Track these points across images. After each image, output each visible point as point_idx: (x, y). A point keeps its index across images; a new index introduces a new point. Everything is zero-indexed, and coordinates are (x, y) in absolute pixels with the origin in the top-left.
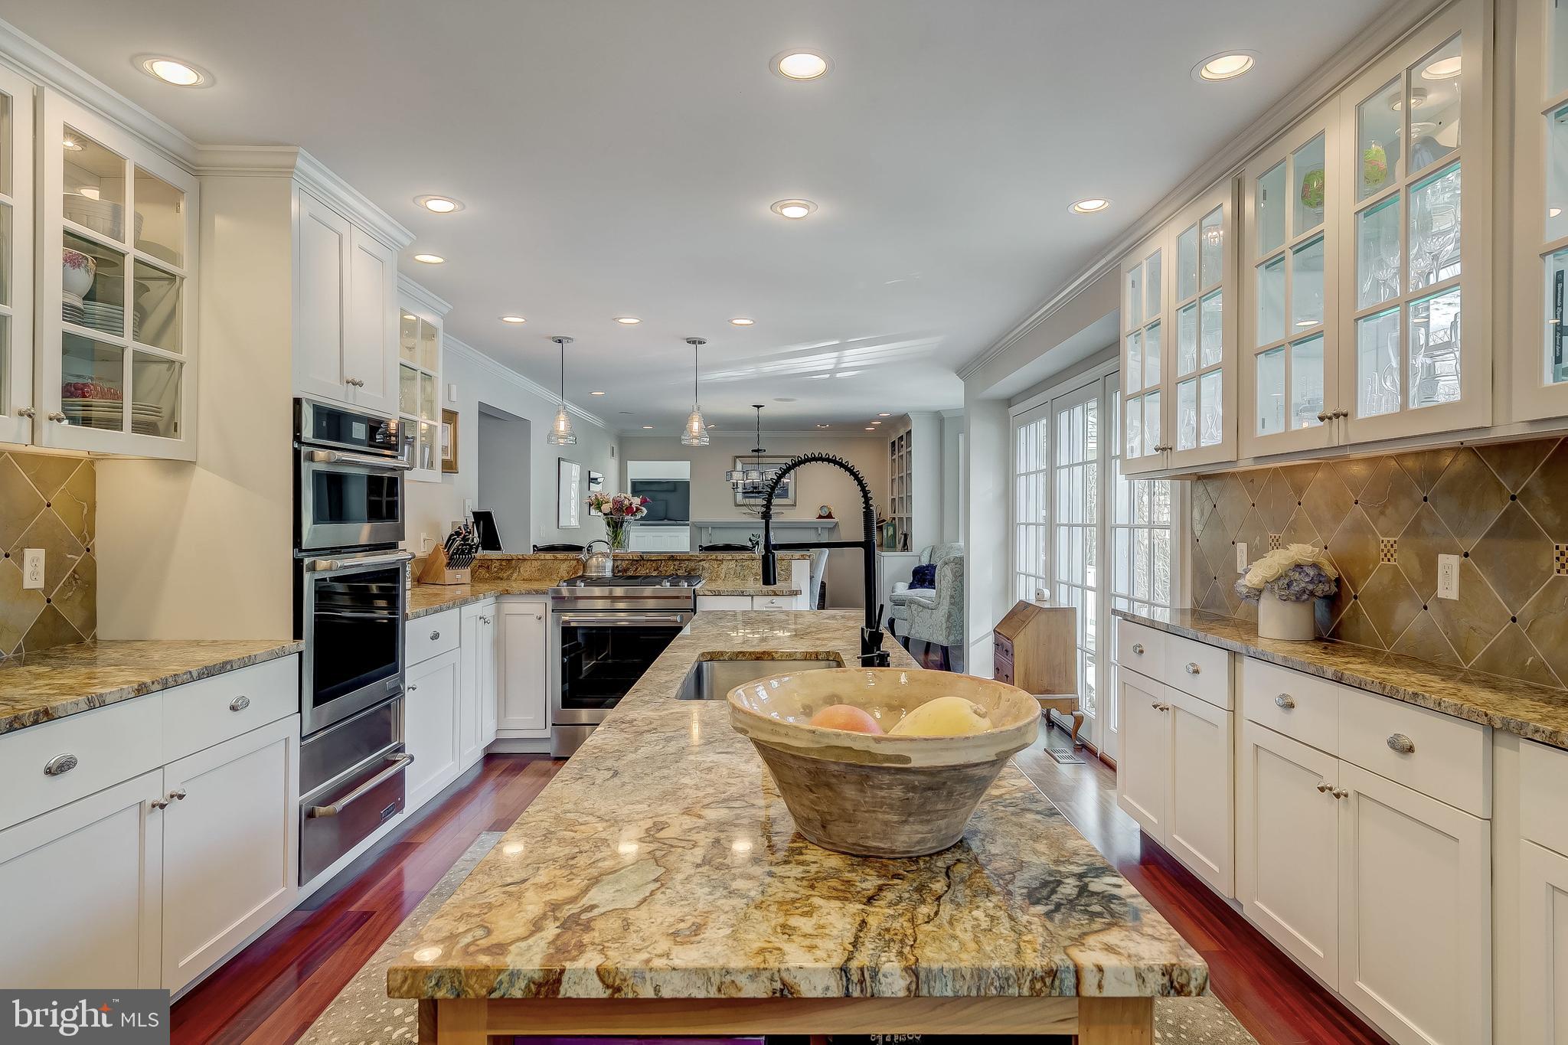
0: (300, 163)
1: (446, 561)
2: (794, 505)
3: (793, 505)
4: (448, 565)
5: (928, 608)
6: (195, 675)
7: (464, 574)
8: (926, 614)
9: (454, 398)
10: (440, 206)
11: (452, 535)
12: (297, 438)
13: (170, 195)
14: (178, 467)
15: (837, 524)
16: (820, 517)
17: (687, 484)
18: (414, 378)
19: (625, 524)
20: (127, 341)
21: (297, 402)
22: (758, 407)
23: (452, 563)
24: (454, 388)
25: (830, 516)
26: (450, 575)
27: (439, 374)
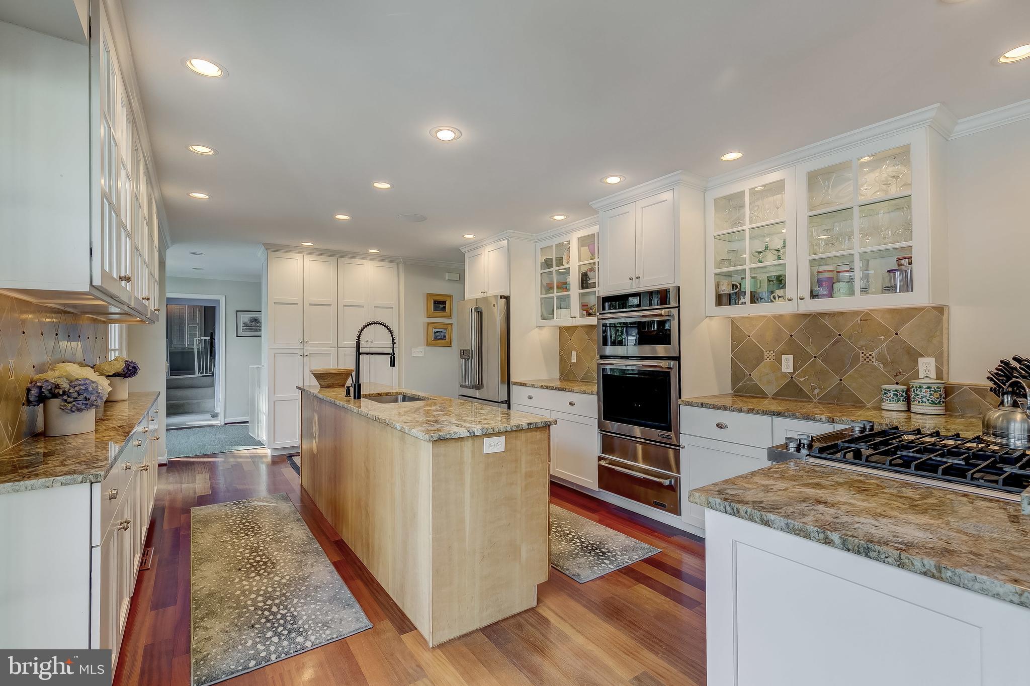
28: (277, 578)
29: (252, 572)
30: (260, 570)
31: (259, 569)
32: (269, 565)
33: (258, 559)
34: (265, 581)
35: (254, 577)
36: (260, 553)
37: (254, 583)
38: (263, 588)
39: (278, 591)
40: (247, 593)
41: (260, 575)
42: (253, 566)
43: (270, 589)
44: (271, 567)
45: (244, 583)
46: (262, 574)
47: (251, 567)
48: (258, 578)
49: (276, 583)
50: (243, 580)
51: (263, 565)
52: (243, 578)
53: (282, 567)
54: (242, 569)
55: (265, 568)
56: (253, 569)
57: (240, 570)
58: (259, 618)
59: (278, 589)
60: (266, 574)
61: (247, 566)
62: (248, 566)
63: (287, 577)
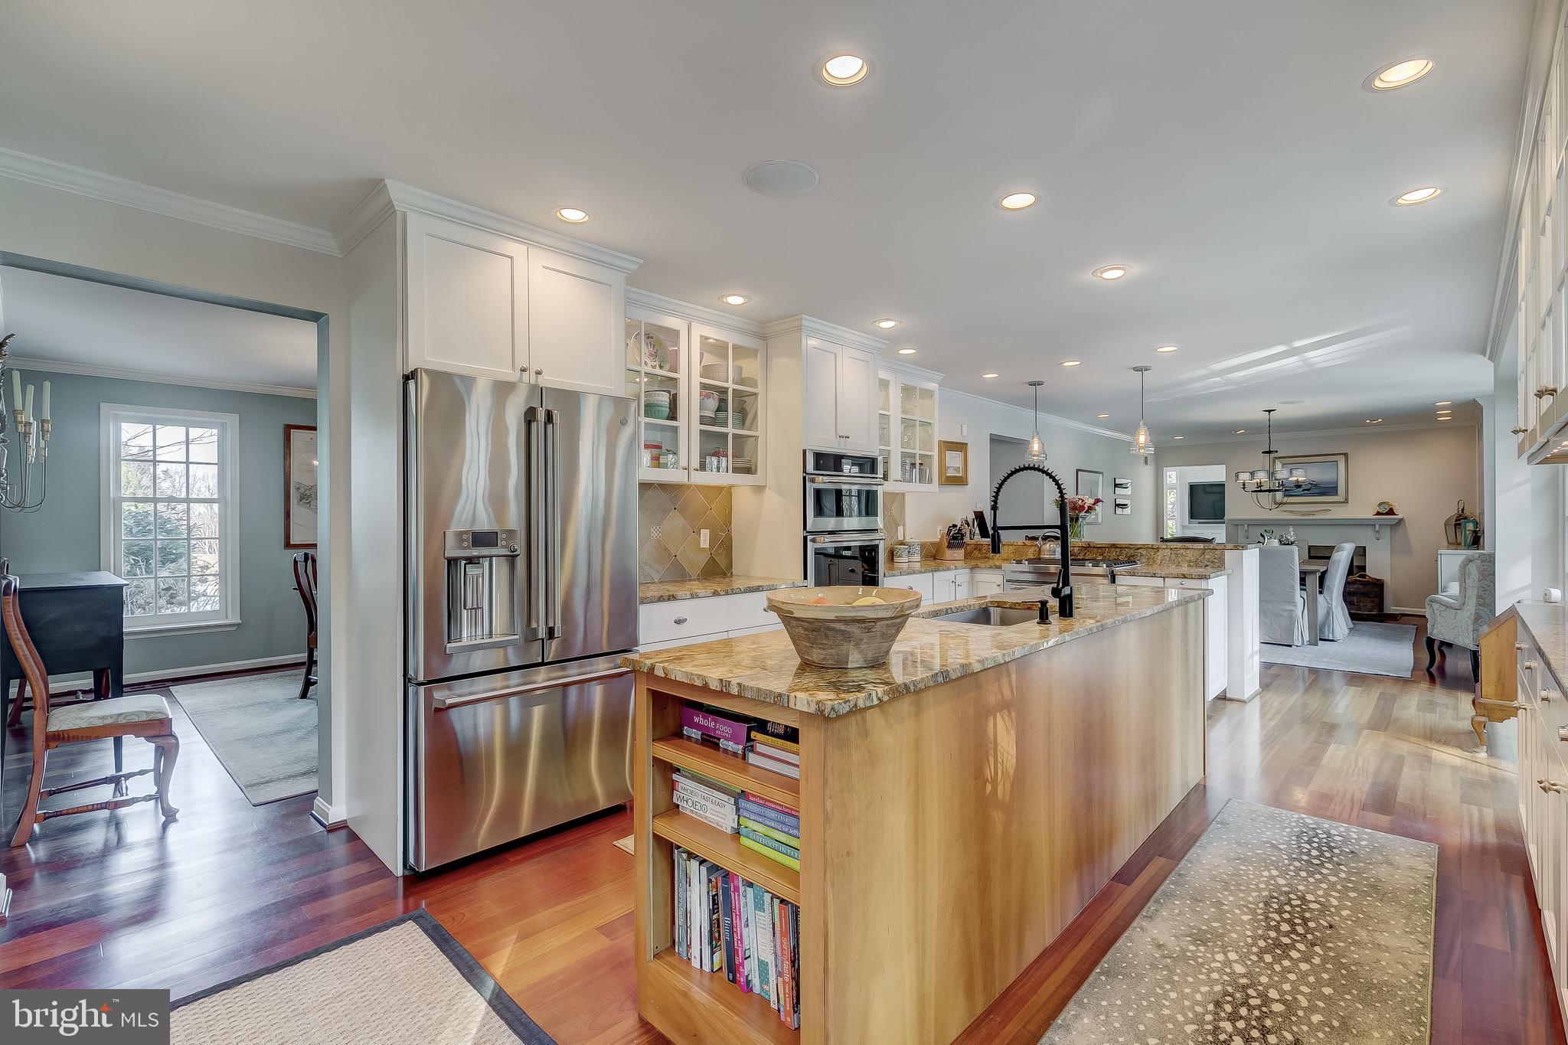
0: (804, 323)
1: (946, 544)
2: (1346, 501)
3: (1344, 502)
4: (948, 547)
5: (1452, 608)
6: (742, 590)
7: (959, 553)
8: (1450, 613)
9: (965, 433)
10: (887, 325)
11: (950, 527)
12: (805, 471)
13: (752, 353)
14: (759, 489)
15: (1401, 520)
16: (1378, 513)
17: (1222, 486)
18: (914, 426)
19: (1081, 519)
20: (730, 430)
21: (804, 452)
22: (1269, 411)
23: (950, 546)
24: (965, 428)
25: (1391, 512)
26: (949, 553)
27: (936, 422)
28: (1281, 881)
29: (1311, 910)
30: (1297, 906)
31: (1298, 909)
32: (1276, 906)
33: (1285, 927)
34: (1301, 888)
35: (1314, 902)
36: (1273, 934)
37: (1320, 893)
38: (1311, 880)
39: (1295, 866)
40: (1339, 887)
41: (1303, 899)
42: (1304, 919)
43: (1303, 874)
44: (1276, 900)
45: (1335, 902)
46: (1299, 898)
47: (1309, 920)
48: (1309, 897)
49: (1288, 877)
50: (1335, 907)
51: (1286, 912)
52: (1333, 910)
53: (1260, 890)
54: (1326, 924)
55: (1286, 904)
56: (1307, 915)
57: (1331, 927)
58: (1340, 855)
59: (1292, 868)
60: (1291, 896)
61: (1315, 925)
62: (1312, 924)
63: (1266, 873)
